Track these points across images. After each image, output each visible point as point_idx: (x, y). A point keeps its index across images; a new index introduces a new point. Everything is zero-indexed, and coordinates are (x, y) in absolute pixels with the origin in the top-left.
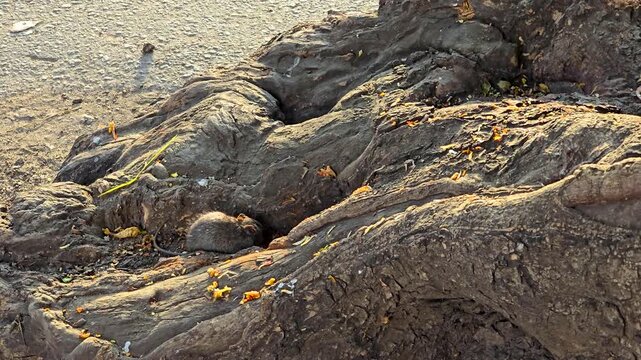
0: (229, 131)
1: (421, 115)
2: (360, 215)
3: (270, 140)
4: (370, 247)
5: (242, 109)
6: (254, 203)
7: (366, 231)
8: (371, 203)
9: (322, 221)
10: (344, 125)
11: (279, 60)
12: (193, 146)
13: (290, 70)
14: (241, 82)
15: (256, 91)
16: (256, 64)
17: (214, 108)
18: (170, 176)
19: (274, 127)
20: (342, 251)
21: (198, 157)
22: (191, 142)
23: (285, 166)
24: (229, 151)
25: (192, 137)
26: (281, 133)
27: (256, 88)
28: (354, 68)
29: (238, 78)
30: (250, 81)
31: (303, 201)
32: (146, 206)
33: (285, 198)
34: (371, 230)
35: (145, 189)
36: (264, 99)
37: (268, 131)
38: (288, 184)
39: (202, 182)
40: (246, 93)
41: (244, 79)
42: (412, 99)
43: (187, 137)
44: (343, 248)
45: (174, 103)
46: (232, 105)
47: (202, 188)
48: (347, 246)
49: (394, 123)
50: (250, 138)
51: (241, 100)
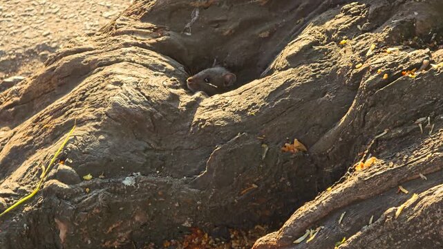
0: (144, 112)
1: (418, 61)
2: (377, 195)
3: (202, 117)
4: (409, 232)
5: (150, 83)
6: (204, 197)
7: (398, 213)
8: (390, 178)
9: (325, 208)
10: (304, 86)
11: (170, 17)
12: (102, 137)
13: (188, 26)
14: (133, 48)
15: (156, 58)
16: (139, 24)
17: (110, 86)
18: (83, 180)
19: (199, 100)
20: (370, 242)
21: (113, 151)
22: (97, 134)
23: (236, 146)
24: (149, 137)
25: (96, 126)
26: (215, 107)
27: (155, 54)
28: (274, 14)
29: (127, 45)
30: (143, 46)
31: (267, 186)
32: (62, 221)
33: (244, 186)
34: (404, 210)
35: (56, 200)
36: (169, 67)
37: (193, 106)
38: (245, 169)
39: (128, 181)
40: (145, 62)
41: (136, 45)
42: (389, 42)
43: (89, 127)
44: (370, 237)
45: (42, 87)
46: (137, 80)
47: (130, 188)
48: (374, 235)
49: (385, 76)
50: (171, 117)
51: (143, 72)
